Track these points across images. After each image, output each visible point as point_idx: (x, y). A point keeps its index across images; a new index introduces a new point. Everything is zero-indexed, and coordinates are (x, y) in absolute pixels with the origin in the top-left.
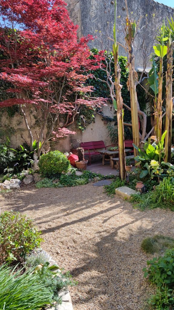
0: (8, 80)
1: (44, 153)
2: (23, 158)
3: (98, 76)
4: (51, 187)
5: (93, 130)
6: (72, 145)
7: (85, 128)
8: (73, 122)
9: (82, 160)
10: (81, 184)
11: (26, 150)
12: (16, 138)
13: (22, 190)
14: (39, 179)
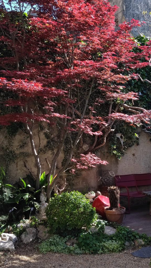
0: (8, 88)
1: (57, 191)
2: (23, 201)
3: (146, 75)
4: (62, 252)
5: (136, 156)
6: (101, 180)
7: (123, 154)
8: (104, 143)
9: (116, 207)
10: (113, 251)
11: (29, 186)
12: (17, 166)
13: (17, 254)
14: (45, 235)
